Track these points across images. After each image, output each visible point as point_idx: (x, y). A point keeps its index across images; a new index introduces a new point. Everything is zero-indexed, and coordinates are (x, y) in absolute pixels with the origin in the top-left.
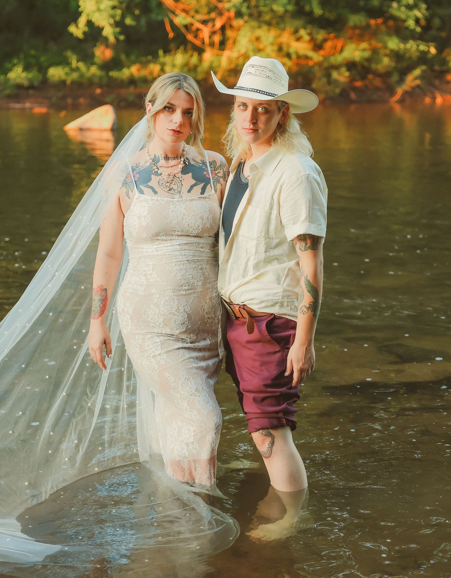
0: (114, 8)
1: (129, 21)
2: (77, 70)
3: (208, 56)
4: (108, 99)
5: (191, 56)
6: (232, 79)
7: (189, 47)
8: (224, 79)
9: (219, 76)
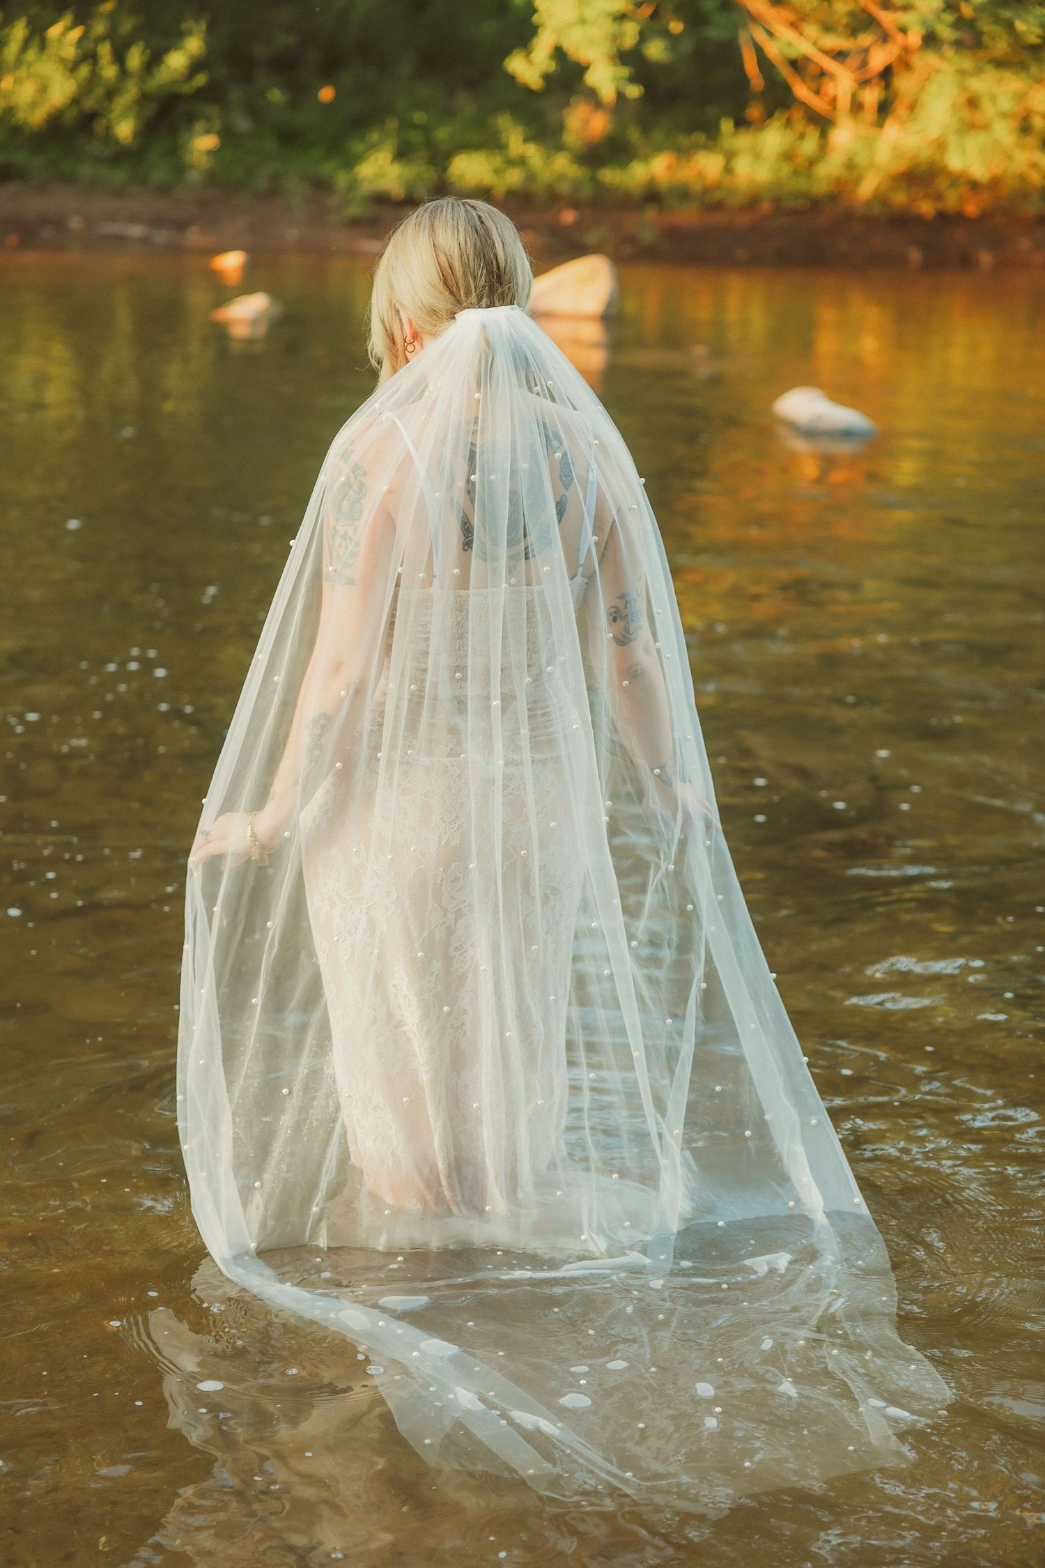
0: (621, 17)
1: (656, 50)
2: (521, 162)
3: (844, 136)
4: (592, 237)
5: (802, 136)
6: (900, 198)
7: (797, 115)
8: (881, 198)
9: (867, 188)
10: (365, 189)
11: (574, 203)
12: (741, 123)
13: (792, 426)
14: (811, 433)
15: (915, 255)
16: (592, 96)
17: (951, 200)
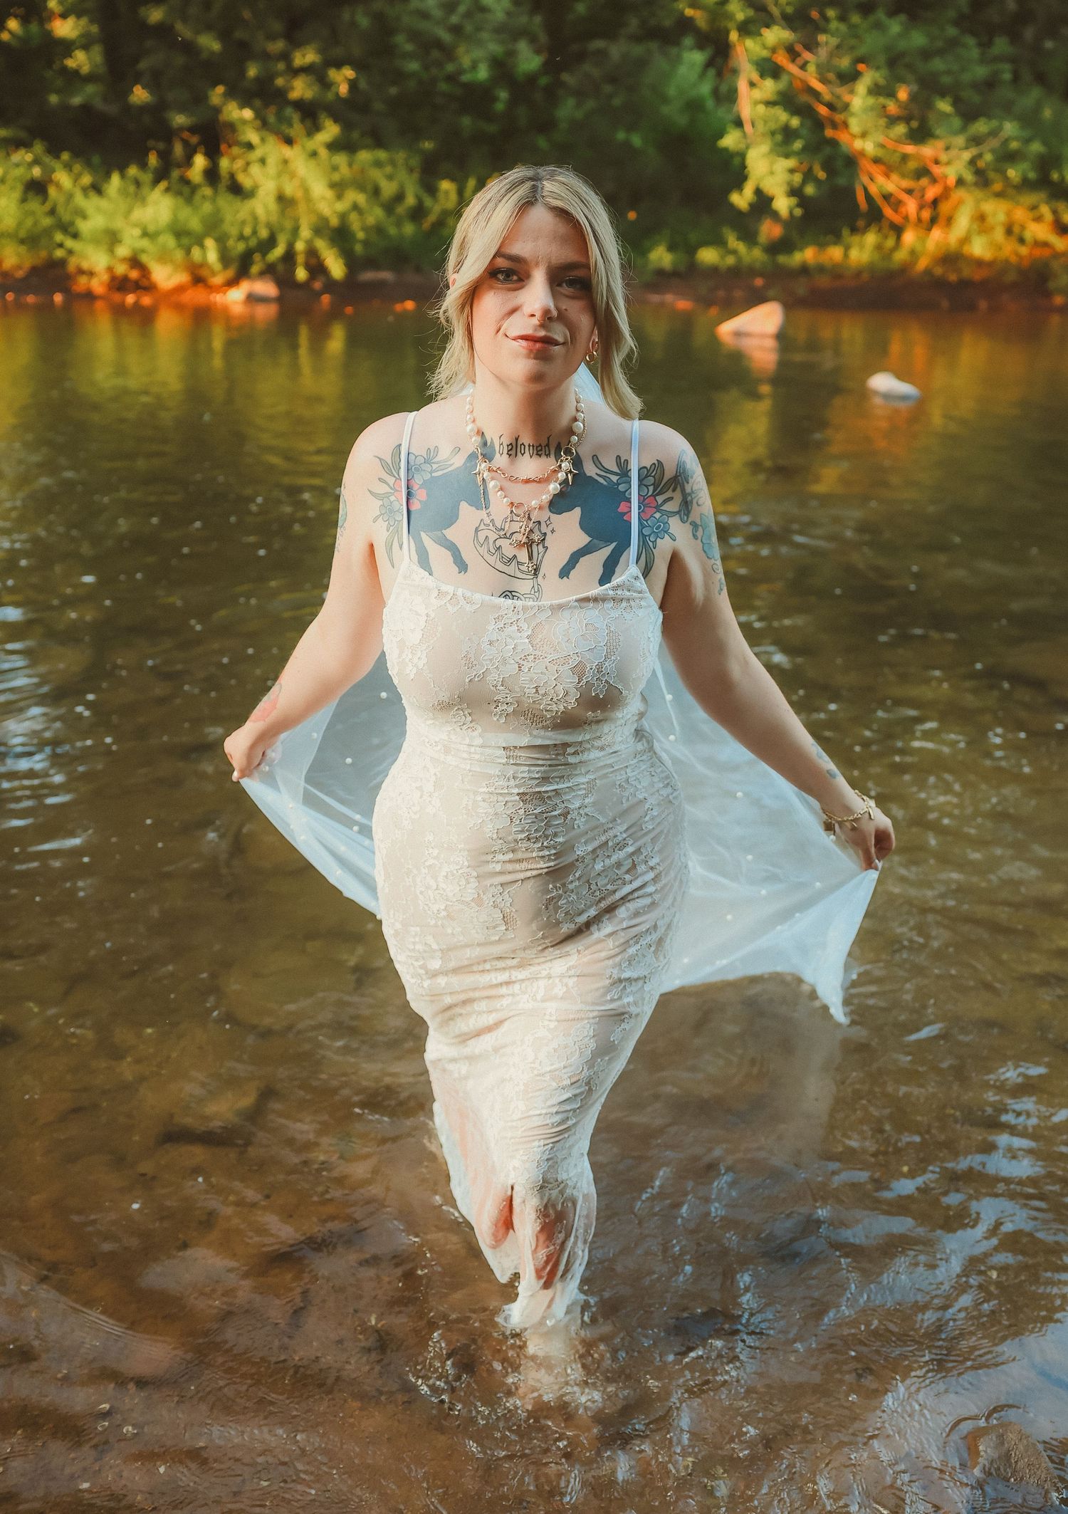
0: (791, 172)
1: (810, 189)
2: (734, 252)
3: (909, 237)
4: (771, 293)
5: (886, 237)
6: (939, 271)
7: (885, 224)
8: (928, 272)
9: (922, 264)
10: (651, 267)
11: (762, 274)
12: (854, 230)
13: (876, 393)
14: (887, 396)
15: (945, 304)
16: (775, 215)
17: (967, 272)
